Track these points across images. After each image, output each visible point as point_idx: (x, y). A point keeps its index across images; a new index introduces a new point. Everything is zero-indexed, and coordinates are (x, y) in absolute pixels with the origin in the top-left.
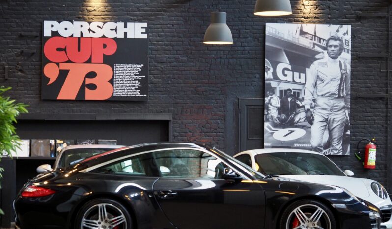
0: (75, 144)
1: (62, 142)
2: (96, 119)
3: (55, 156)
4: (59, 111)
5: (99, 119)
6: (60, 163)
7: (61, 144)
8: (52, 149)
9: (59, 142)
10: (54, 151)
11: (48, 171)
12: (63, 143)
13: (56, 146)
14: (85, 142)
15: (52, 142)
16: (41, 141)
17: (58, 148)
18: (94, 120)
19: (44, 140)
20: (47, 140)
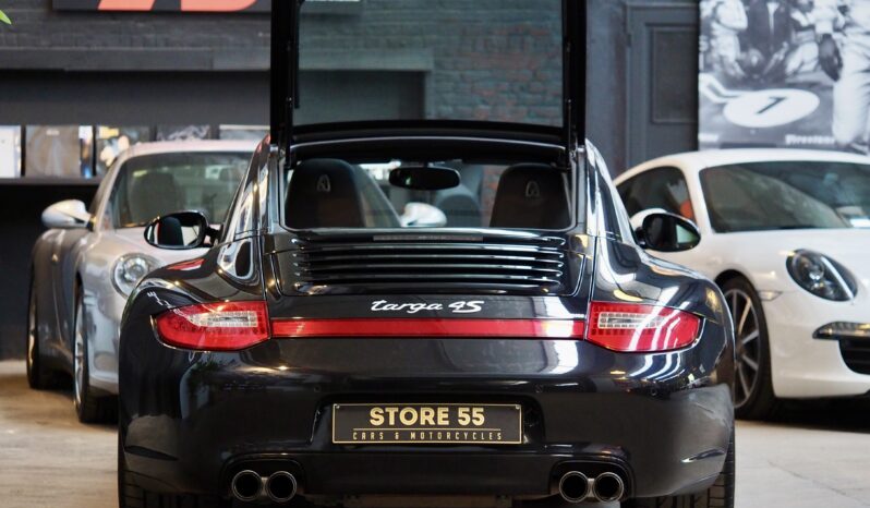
0: (153, 138)
1: (115, 132)
2: (212, 65)
3: (94, 173)
4: (105, 45)
5: (222, 64)
6: (112, 199)
7: (110, 140)
8: (87, 153)
9: (105, 132)
10: (93, 161)
11: (79, 221)
12: (117, 138)
13: (96, 146)
14: (182, 133)
15: (85, 133)
16: (52, 132)
17: (102, 149)
18: (207, 68)
19: (63, 128)
20: (70, 129)
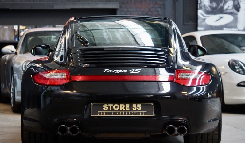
0: (36, 27)
1: (24, 27)
2: (53, 7)
3: (18, 40)
5: (56, 7)
6: (22, 45)
7: (23, 30)
8: (16, 34)
9: (21, 27)
10: (18, 36)
11: (13, 52)
12: (25, 29)
13: (19, 31)
15: (16, 27)
16: (6, 27)
17: (21, 32)
19: (9, 26)
20: (11, 26)
